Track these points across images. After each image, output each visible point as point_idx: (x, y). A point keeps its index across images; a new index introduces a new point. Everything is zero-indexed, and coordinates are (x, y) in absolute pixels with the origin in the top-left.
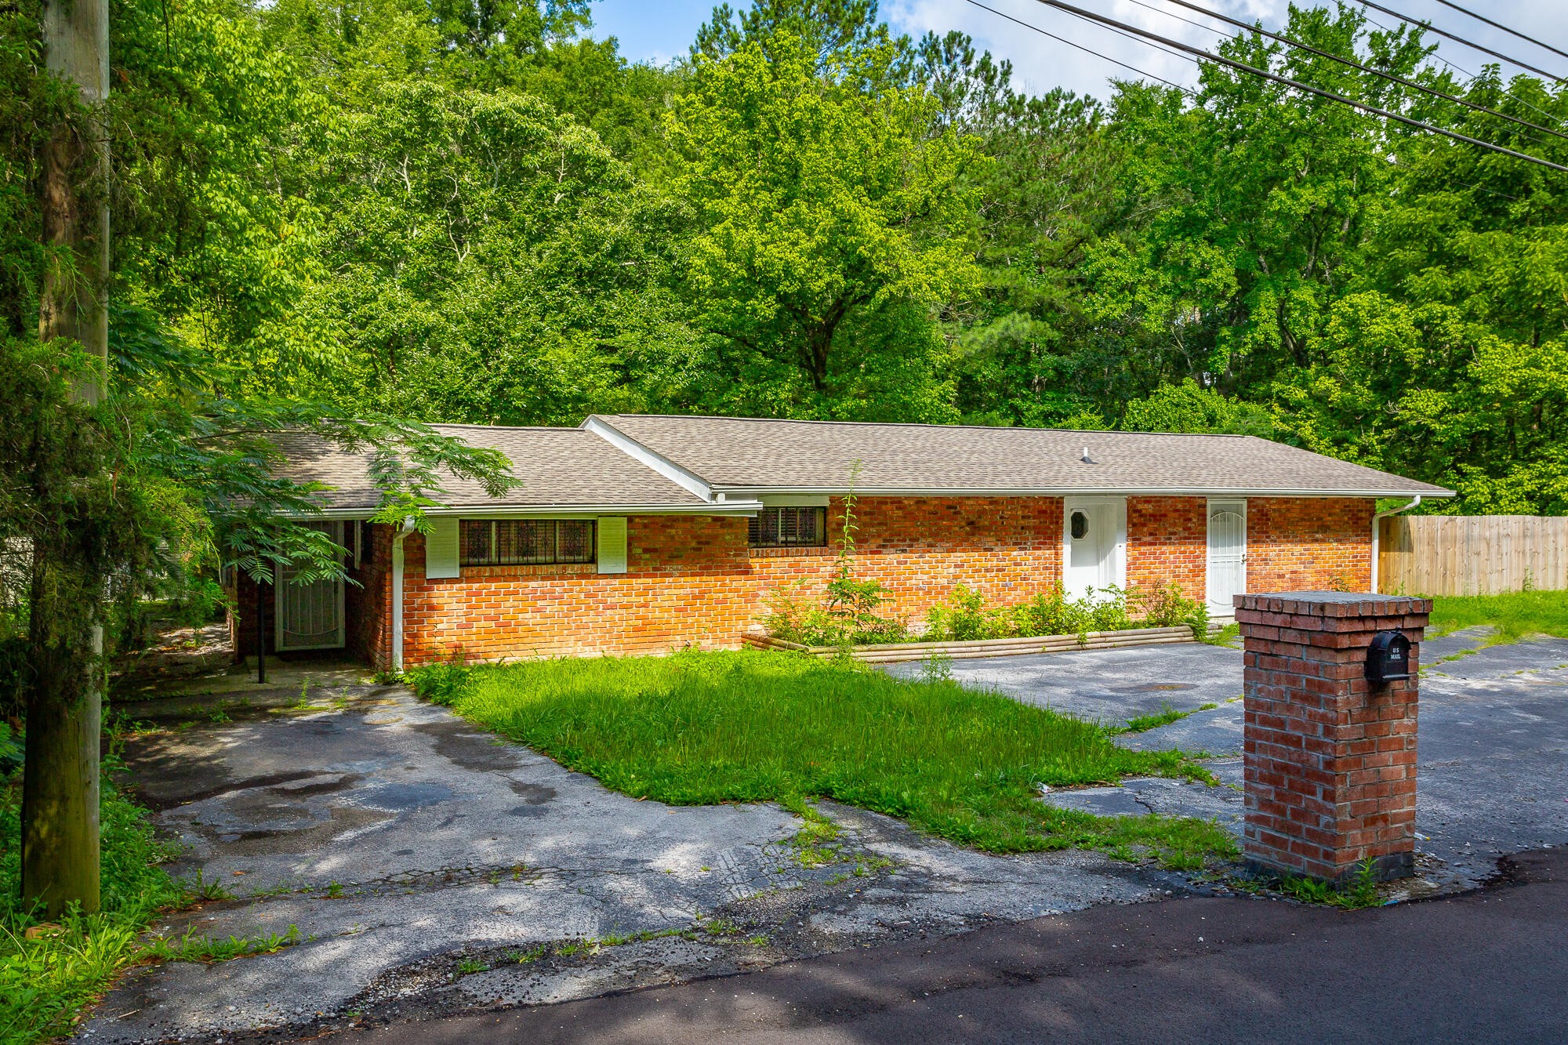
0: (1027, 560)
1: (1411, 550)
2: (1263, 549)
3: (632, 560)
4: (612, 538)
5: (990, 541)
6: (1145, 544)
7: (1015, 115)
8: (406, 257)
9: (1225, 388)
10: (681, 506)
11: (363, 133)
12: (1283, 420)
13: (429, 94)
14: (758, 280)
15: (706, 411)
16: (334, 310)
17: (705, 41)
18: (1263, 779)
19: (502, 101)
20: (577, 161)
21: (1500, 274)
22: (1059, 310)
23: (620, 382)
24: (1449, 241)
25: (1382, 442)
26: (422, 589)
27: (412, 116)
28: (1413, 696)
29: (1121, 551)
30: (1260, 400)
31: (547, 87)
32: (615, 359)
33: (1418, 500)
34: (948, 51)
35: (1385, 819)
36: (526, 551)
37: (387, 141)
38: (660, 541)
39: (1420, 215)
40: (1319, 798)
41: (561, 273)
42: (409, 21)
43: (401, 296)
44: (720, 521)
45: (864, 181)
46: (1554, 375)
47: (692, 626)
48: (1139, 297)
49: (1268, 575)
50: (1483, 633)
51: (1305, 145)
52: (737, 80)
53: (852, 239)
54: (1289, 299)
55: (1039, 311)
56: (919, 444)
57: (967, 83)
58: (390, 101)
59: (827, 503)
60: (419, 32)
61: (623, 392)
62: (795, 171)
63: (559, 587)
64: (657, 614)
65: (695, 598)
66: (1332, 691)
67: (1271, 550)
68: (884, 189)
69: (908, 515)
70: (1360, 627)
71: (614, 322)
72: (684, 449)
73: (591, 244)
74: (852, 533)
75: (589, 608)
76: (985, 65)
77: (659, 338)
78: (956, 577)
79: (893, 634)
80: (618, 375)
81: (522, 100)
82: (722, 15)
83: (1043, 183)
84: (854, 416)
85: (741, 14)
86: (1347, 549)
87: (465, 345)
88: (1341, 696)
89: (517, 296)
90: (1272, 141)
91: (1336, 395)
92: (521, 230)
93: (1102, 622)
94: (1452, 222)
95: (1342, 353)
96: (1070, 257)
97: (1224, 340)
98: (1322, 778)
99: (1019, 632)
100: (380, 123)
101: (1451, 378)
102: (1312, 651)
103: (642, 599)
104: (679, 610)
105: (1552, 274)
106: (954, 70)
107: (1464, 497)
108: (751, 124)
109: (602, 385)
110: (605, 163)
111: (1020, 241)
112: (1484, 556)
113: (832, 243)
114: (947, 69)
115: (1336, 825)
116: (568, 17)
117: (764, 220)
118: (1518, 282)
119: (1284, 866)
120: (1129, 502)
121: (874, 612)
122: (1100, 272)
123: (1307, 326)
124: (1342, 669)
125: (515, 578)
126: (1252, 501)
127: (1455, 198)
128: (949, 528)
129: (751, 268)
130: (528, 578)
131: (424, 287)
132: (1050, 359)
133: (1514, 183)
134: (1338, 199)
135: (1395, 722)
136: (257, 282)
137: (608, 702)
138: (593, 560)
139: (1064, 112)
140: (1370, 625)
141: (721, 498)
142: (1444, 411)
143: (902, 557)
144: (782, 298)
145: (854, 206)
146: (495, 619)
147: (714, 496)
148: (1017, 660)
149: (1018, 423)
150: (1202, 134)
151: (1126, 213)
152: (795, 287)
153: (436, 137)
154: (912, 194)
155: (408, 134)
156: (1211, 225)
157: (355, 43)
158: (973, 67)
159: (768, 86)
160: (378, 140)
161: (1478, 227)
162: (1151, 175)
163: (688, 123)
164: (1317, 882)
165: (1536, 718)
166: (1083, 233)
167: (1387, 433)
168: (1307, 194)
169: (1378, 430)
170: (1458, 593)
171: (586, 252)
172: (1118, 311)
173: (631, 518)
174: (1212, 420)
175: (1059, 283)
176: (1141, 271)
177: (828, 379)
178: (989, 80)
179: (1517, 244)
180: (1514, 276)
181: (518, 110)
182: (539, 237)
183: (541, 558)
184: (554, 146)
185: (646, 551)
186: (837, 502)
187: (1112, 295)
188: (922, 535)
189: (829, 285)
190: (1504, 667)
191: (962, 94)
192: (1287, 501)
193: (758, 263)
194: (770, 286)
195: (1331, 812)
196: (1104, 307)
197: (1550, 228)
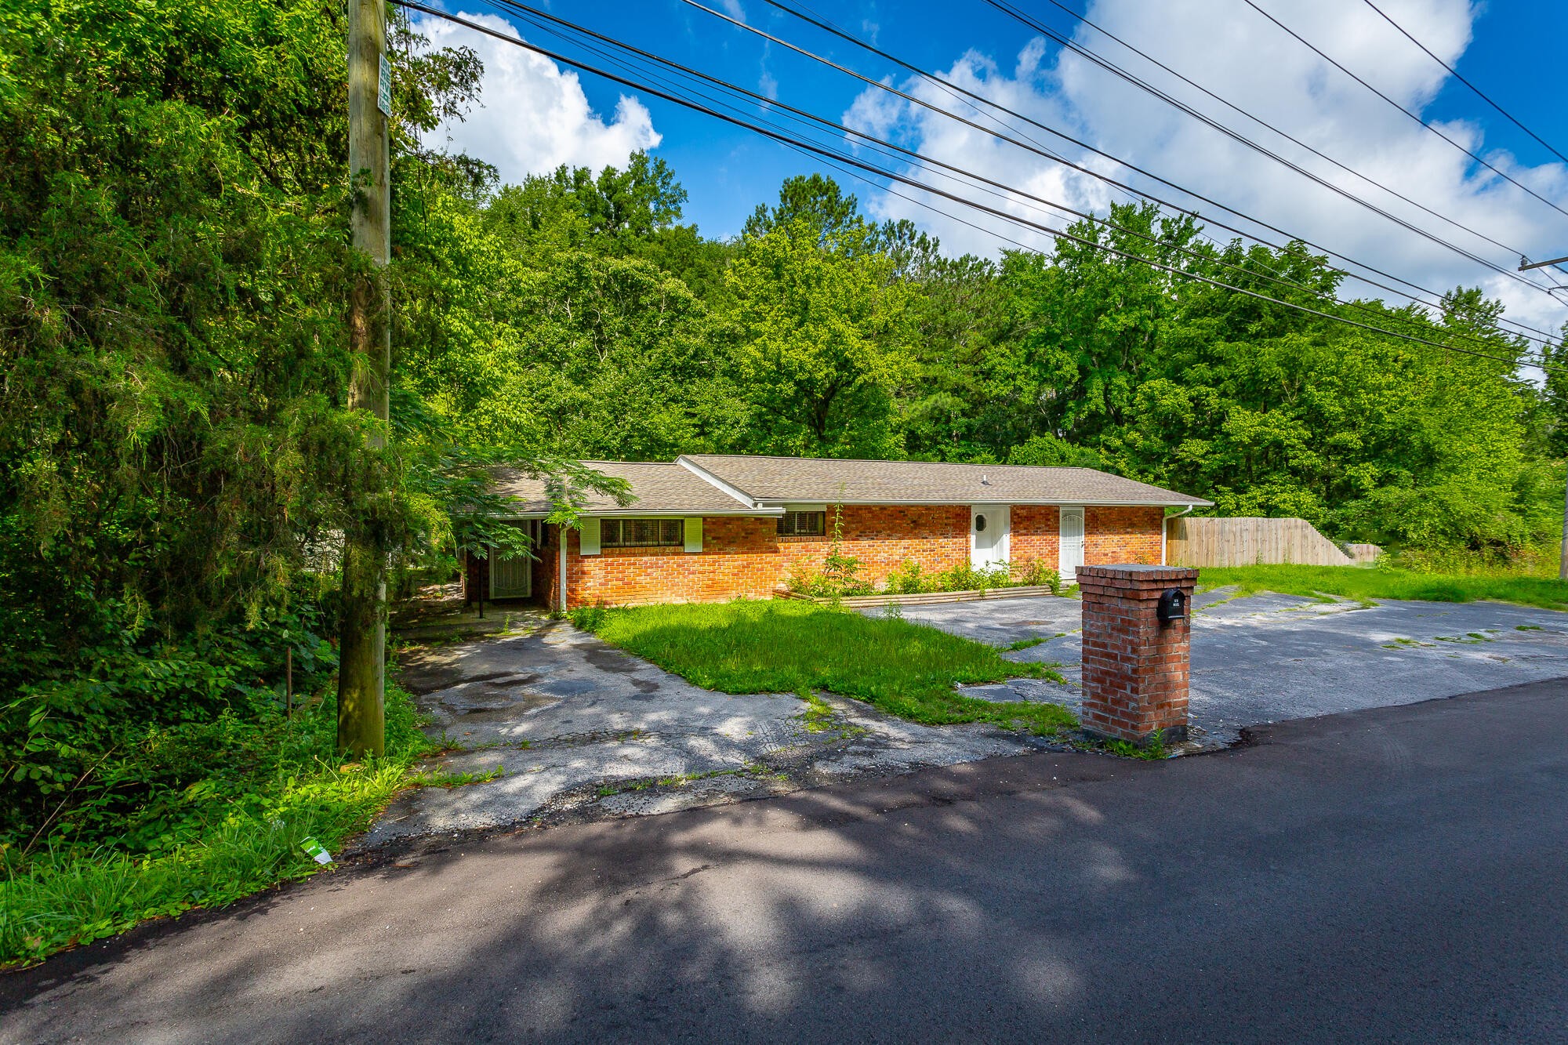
0: (948, 545)
1: (1186, 539)
2: (1094, 538)
3: (705, 544)
4: (693, 532)
5: (926, 533)
6: (1021, 535)
7: (942, 271)
8: (568, 359)
9: (1071, 438)
10: (735, 511)
11: (544, 284)
12: (1107, 458)
13: (583, 260)
14: (783, 372)
15: (751, 452)
16: (525, 391)
17: (751, 227)
18: (1094, 680)
19: (627, 264)
20: (672, 300)
21: (1243, 368)
22: (968, 391)
23: (698, 435)
24: (1211, 348)
25: (1168, 472)
26: (578, 561)
27: (573, 273)
28: (1187, 629)
29: (1007, 540)
30: (1093, 446)
31: (654, 254)
32: (695, 421)
33: (1191, 508)
34: (900, 232)
35: (1169, 704)
36: (640, 538)
37: (557, 289)
38: (722, 532)
39: (1192, 332)
40: (1128, 692)
41: (662, 368)
42: (570, 215)
43: (567, 383)
44: (760, 520)
45: (848, 311)
46: (1277, 431)
47: (742, 584)
48: (1018, 383)
49: (1097, 554)
50: (1231, 591)
51: (1120, 288)
52: (770, 250)
53: (841, 347)
54: (1111, 384)
55: (957, 391)
56: (882, 473)
57: (912, 251)
58: (559, 264)
59: (825, 509)
60: (577, 222)
61: (700, 441)
62: (806, 305)
63: (662, 560)
64: (721, 577)
65: (744, 567)
66: (1136, 626)
67: (1099, 539)
68: (860, 317)
69: (875, 516)
70: (1154, 586)
71: (695, 398)
72: (737, 476)
73: (681, 351)
74: (840, 528)
75: (679, 573)
76: (922, 240)
77: (722, 408)
78: (905, 555)
79: (865, 590)
80: (697, 430)
81: (639, 263)
82: (761, 211)
83: (959, 312)
84: (842, 456)
85: (773, 209)
86: (1147, 538)
87: (605, 413)
88: (1142, 629)
89: (636, 383)
90: (1100, 286)
91: (1140, 443)
92: (639, 342)
93: (995, 583)
94: (1213, 336)
95: (1144, 417)
96: (975, 358)
97: (1070, 409)
98: (1130, 679)
99: (944, 589)
100: (553, 277)
101: (1212, 432)
102: (1124, 601)
103: (711, 568)
104: (734, 575)
105: (1275, 368)
106: (904, 243)
107: (1219, 506)
108: (778, 277)
109: (687, 437)
110: (689, 301)
111: (944, 348)
112: (1232, 543)
113: (829, 349)
114: (899, 243)
115: (1138, 708)
116: (668, 212)
117: (786, 336)
118: (1254, 373)
119: (1107, 733)
120: (1012, 508)
121: (854, 576)
122: (993, 368)
123: (1122, 400)
124: (1143, 613)
125: (634, 555)
126: (1087, 508)
127: (1215, 321)
128: (900, 525)
129: (778, 364)
130: (642, 555)
131: (580, 378)
132: (964, 420)
133: (1252, 312)
134: (1141, 322)
135: (1176, 645)
136: (478, 375)
137: (690, 631)
138: (682, 544)
139: (971, 269)
140: (1160, 586)
141: (760, 506)
142: (1207, 453)
143: (871, 542)
144: (798, 383)
145: (841, 326)
146: (622, 580)
147: (755, 505)
148: (943, 606)
149: (943, 460)
150: (1057, 282)
151: (1010, 331)
152: (807, 375)
153: (587, 286)
154: (878, 319)
155: (570, 284)
156: (1062, 338)
157: (538, 229)
158: (915, 241)
159: (789, 254)
160: (551, 288)
161: (1229, 339)
162: (1025, 307)
163: (740, 276)
164: (1127, 743)
165: (1264, 643)
166: (984, 343)
167: (1171, 467)
168: (1122, 319)
169: (1166, 465)
170: (1216, 565)
171: (678, 356)
172: (1005, 391)
173: (705, 518)
174: (1063, 458)
175: (968, 373)
176: (1019, 366)
177: (827, 433)
178: (925, 249)
179: (1253, 349)
180: (1251, 369)
181: (637, 269)
182: (649, 347)
183: (650, 543)
184: (658, 291)
185: (714, 538)
186: (831, 509)
187: (1001, 381)
188: (884, 529)
189: (827, 375)
190: (1245, 611)
191: (908, 258)
192: (1109, 508)
193: (783, 361)
194: (790, 376)
195: (1135, 700)
196: (996, 388)
197: (1274, 340)
